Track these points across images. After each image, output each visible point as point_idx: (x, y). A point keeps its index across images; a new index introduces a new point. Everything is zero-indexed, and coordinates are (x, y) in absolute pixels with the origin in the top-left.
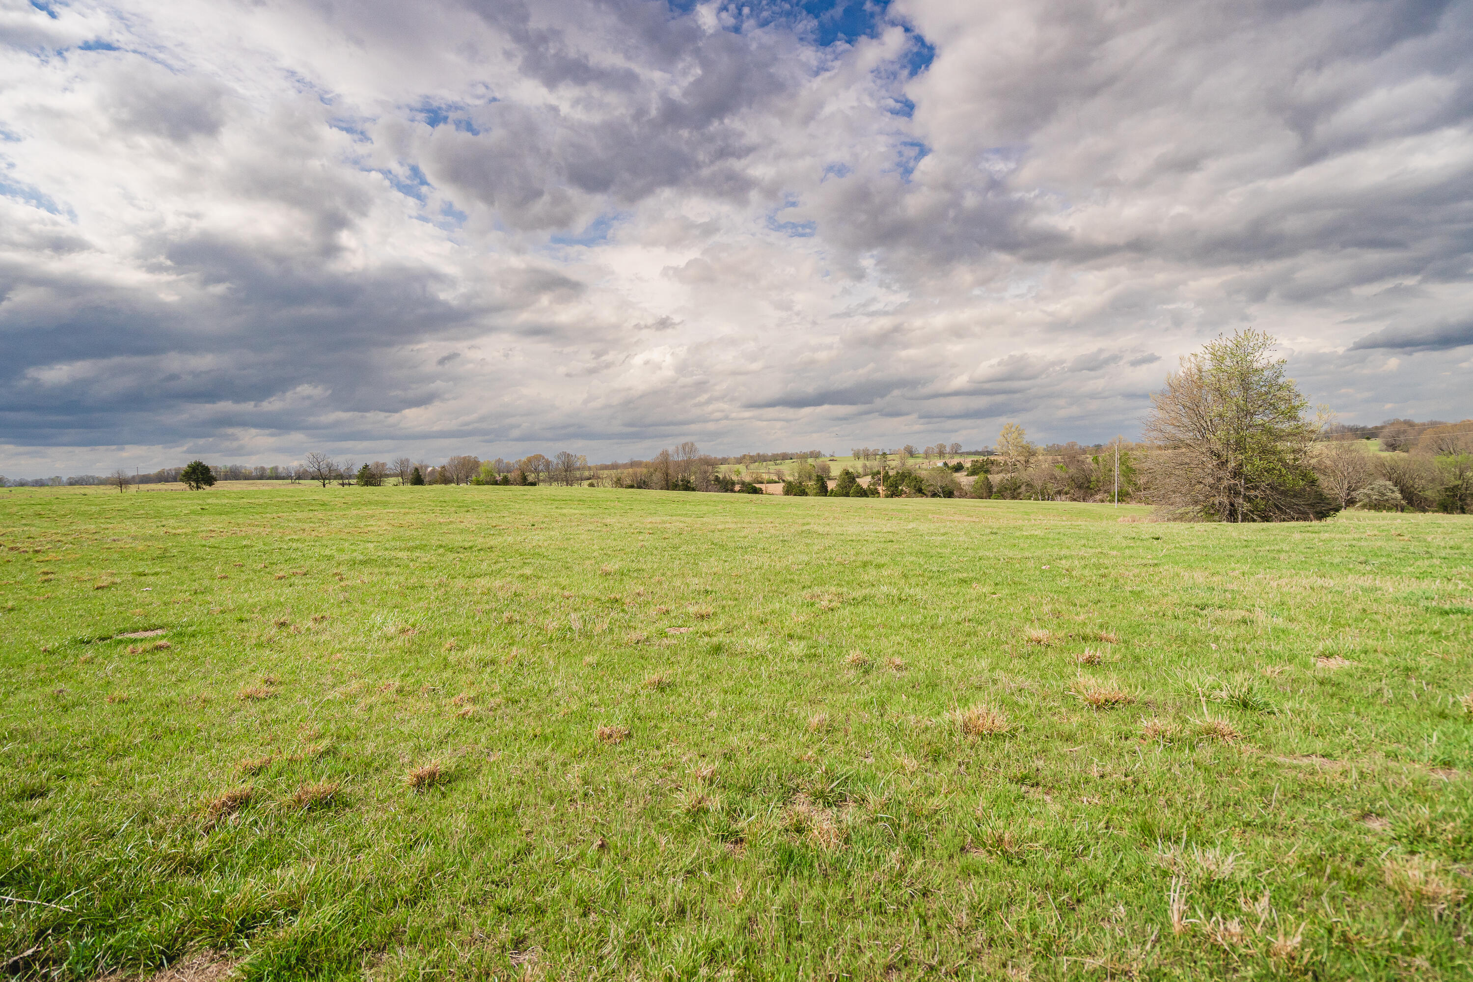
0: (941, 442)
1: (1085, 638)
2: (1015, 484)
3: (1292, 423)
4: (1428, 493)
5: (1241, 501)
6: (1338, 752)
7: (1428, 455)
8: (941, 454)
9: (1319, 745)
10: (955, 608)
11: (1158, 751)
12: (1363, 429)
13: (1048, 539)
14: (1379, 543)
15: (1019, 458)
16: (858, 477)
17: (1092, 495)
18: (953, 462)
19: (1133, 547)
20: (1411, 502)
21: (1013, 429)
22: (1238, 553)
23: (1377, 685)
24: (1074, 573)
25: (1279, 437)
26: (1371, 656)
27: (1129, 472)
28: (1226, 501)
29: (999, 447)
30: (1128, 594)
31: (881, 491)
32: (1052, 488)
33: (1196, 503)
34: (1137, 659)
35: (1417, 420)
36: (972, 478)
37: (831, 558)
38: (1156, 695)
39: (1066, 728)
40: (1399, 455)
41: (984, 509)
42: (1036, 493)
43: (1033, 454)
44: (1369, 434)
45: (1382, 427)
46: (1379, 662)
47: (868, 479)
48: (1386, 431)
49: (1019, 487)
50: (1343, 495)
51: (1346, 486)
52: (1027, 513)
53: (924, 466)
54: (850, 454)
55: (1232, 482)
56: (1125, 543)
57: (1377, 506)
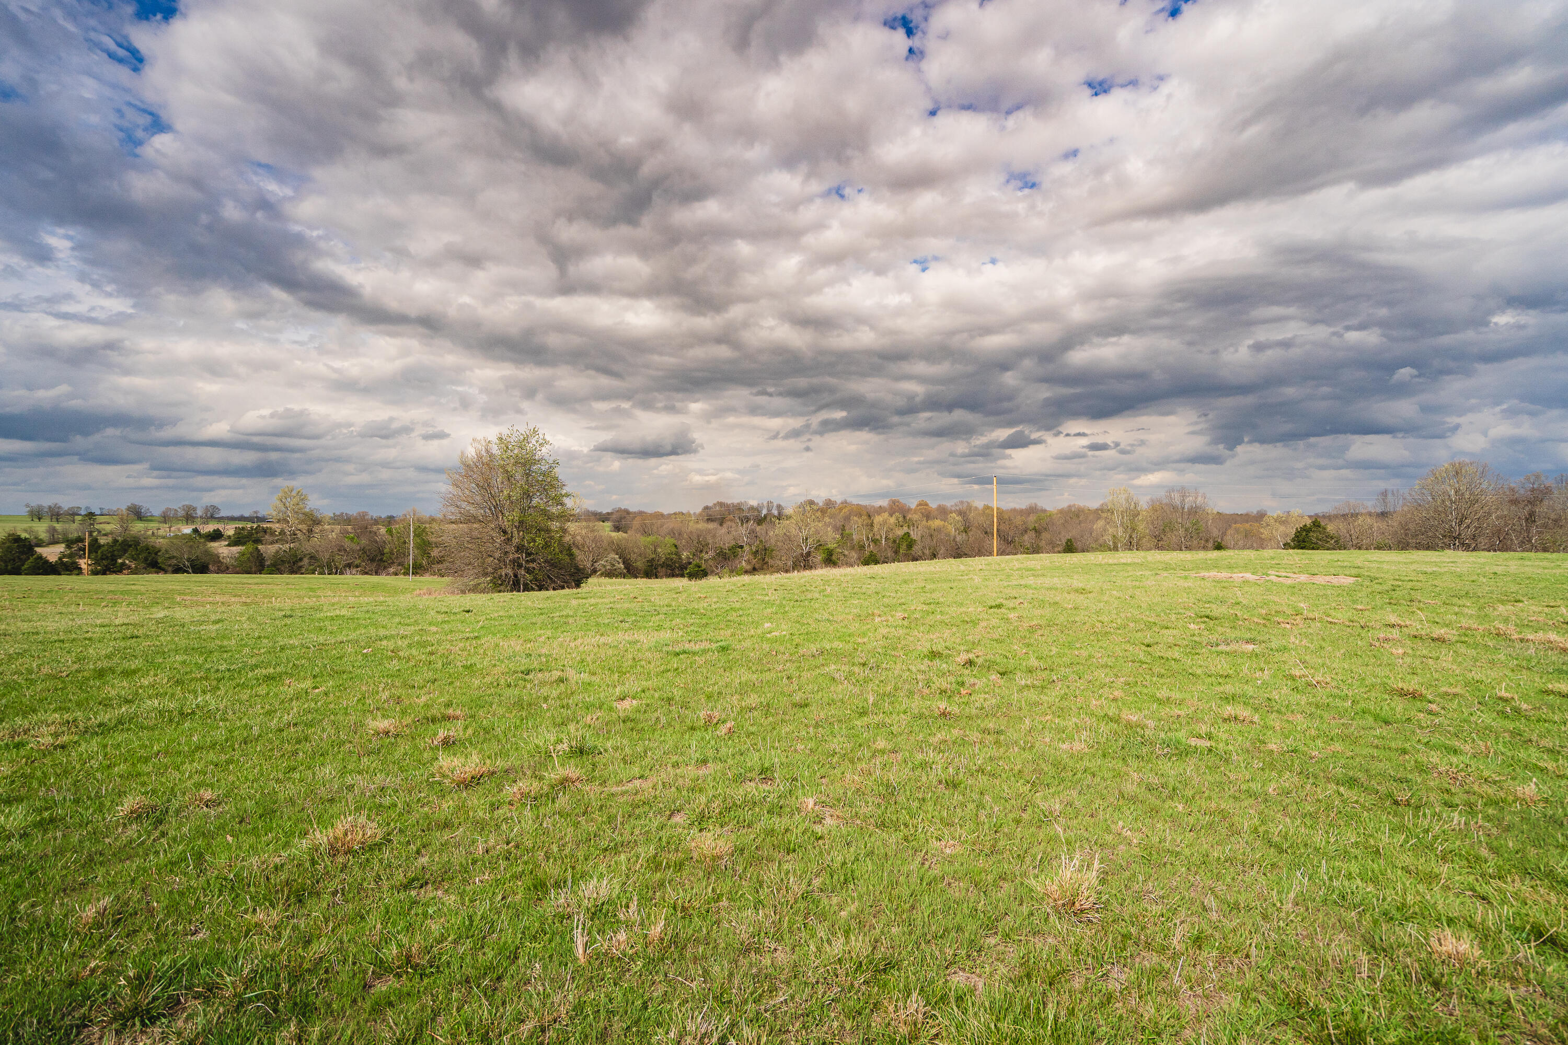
0: (187, 503)
1: (434, 720)
2: (296, 556)
3: (559, 507)
4: (639, 564)
5: (523, 572)
6: (647, 772)
7: (638, 536)
8: (189, 518)
9: (636, 770)
10: (269, 713)
11: (528, 813)
12: (600, 514)
13: (358, 619)
14: (626, 605)
15: (300, 527)
16: (39, 545)
17: (385, 568)
18: (210, 528)
19: (449, 622)
20: (629, 571)
21: (294, 493)
22: (539, 620)
23: (656, 715)
24: (401, 654)
25: (550, 518)
26: (647, 694)
27: (424, 547)
28: (510, 572)
29: (274, 513)
30: (461, 669)
31: (84, 566)
32: (341, 560)
33: (486, 575)
34: (486, 731)
35: (631, 510)
36: (235, 550)
37: (30, 672)
38: (513, 761)
39: (440, 816)
40: (620, 535)
41: (256, 587)
42: (322, 567)
43: (317, 522)
44: (604, 518)
45: (612, 513)
46: (653, 697)
47: (61, 548)
48: (614, 516)
49: (301, 559)
50: (589, 565)
51: (591, 559)
52: (312, 590)
53: (161, 532)
54: (24, 511)
55: (517, 555)
56: (440, 618)
57: (610, 574)
